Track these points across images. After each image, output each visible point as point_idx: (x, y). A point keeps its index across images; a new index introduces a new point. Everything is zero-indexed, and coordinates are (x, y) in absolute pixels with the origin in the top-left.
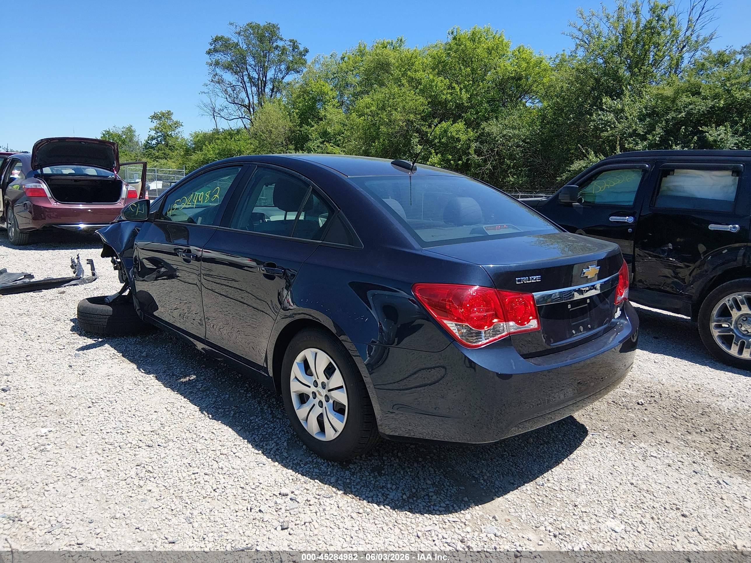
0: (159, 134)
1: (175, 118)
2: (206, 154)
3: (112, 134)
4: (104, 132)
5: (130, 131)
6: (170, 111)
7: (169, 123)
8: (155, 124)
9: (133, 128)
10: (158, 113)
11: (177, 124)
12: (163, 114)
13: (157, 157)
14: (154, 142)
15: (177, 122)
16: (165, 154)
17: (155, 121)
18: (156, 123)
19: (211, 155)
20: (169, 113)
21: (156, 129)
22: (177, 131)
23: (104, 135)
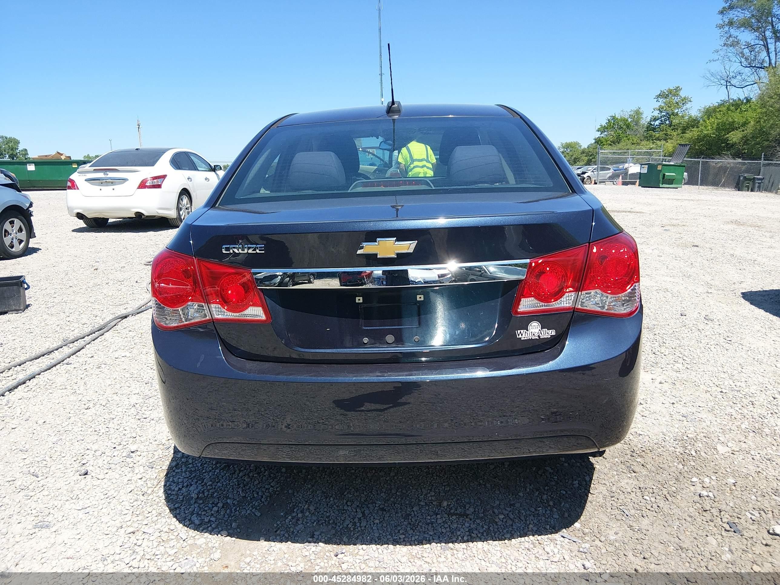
0: (663, 114)
1: (683, 94)
2: (702, 131)
3: (617, 119)
4: (609, 118)
5: (638, 113)
6: (678, 87)
7: (676, 99)
8: (659, 104)
9: (641, 111)
10: (665, 91)
11: (685, 101)
12: (670, 91)
13: (658, 138)
14: (657, 123)
15: (685, 98)
16: (666, 134)
17: (660, 100)
18: (661, 102)
19: (708, 130)
20: (678, 89)
21: (660, 110)
22: (684, 108)
23: (609, 120)
